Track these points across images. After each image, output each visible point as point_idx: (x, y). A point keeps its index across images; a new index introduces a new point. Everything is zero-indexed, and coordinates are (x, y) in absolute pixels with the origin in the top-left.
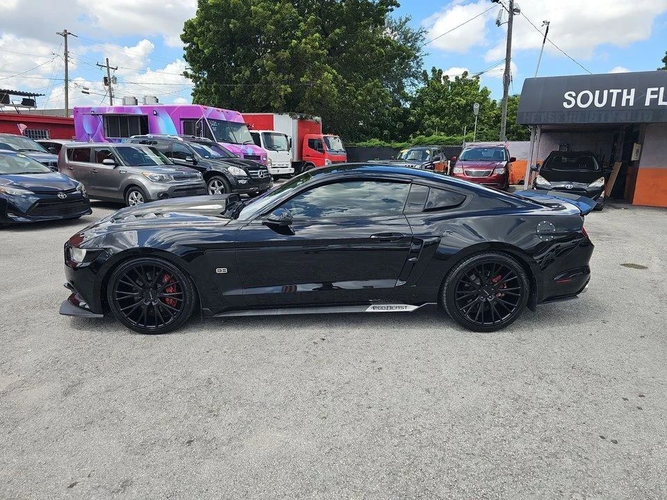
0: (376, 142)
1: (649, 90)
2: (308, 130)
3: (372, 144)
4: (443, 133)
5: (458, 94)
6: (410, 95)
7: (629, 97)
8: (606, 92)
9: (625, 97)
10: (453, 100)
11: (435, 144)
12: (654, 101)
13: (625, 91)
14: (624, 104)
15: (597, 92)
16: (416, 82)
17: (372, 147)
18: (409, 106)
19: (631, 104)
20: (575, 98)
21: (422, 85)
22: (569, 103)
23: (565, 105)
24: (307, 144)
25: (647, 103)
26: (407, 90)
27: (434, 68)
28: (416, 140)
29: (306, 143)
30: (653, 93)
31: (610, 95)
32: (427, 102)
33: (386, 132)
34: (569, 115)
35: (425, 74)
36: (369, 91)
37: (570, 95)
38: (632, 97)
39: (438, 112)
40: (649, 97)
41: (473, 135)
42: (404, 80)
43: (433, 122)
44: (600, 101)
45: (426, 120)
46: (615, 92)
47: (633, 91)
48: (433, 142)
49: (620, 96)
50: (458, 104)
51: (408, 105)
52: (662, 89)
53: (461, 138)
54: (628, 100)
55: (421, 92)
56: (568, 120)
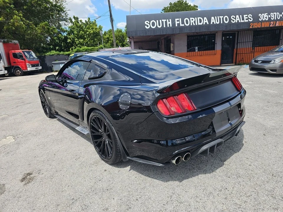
0: (53, 52)
1: (176, 20)
2: (10, 48)
3: (52, 54)
6: (65, 29)
8: (160, 21)
9: (168, 23)
12: (179, 24)
13: (168, 20)
14: (168, 26)
15: (157, 21)
16: (66, 23)
17: (53, 55)
18: (66, 35)
19: (171, 26)
20: (149, 24)
21: (70, 25)
22: (148, 26)
23: (146, 27)
24: (12, 56)
25: (176, 25)
26: (63, 27)
27: (74, 16)
28: (76, 50)
30: (178, 21)
31: (162, 22)
32: (75, 32)
33: (57, 48)
34: (148, 32)
35: (70, 19)
36: (43, 27)
37: (147, 23)
38: (170, 23)
39: (82, 37)
40: (177, 23)
41: (102, 45)
43: (80, 42)
44: (159, 25)
45: (77, 41)
46: (164, 21)
47: (170, 20)
48: (84, 50)
49: (166, 22)
52: (180, 19)
53: (97, 47)
54: (169, 24)
55: (71, 28)
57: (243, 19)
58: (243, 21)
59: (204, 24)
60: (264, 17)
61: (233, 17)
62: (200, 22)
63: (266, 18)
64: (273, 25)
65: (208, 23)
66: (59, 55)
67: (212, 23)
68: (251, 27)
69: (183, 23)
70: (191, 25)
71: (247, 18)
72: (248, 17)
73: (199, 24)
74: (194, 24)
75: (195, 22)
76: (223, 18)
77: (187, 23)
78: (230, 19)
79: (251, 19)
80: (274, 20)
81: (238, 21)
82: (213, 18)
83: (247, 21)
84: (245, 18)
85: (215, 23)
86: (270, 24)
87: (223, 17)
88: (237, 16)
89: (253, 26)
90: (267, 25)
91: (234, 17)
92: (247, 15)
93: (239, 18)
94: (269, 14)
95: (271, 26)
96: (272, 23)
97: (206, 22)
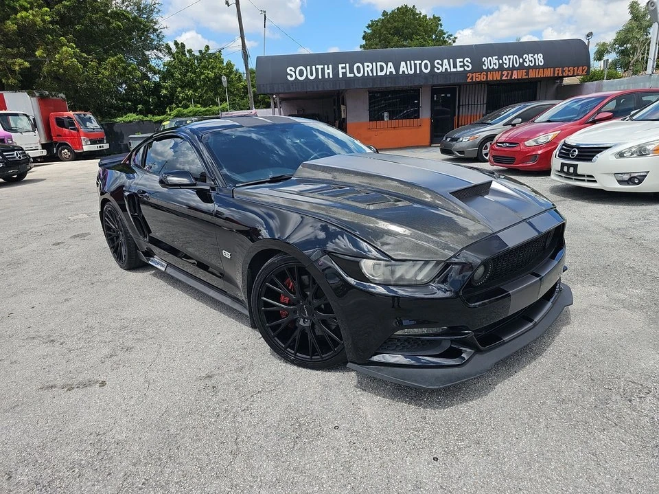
0: (132, 117)
1: (340, 66)
2: (52, 108)
3: (128, 119)
4: (199, 105)
5: (205, 67)
6: (157, 68)
7: (329, 71)
8: (314, 67)
9: (326, 71)
10: (202, 73)
11: (193, 115)
12: (344, 74)
13: (326, 66)
14: (326, 77)
15: (308, 68)
16: (160, 55)
17: (130, 122)
18: (158, 80)
19: (331, 76)
20: (295, 72)
21: (167, 59)
22: (291, 76)
23: (289, 77)
25: (341, 76)
26: (153, 63)
27: (176, 41)
28: (175, 112)
29: (53, 122)
30: (343, 68)
31: (317, 70)
32: (177, 75)
33: (140, 107)
34: (292, 85)
35: (168, 47)
36: (114, 66)
37: (291, 70)
38: (330, 71)
39: (191, 85)
40: (341, 71)
41: (226, 105)
42: (147, 53)
43: (187, 95)
44: (312, 75)
45: (180, 93)
46: (320, 67)
47: (330, 66)
48: (191, 114)
49: (323, 70)
50: (207, 77)
51: (157, 78)
52: (347, 65)
54: (329, 73)
55: (169, 65)
56: (293, 90)
57: (455, 66)
58: (455, 70)
59: (388, 73)
60: (491, 62)
61: (438, 63)
62: (382, 71)
63: (495, 64)
64: (507, 76)
65: (394, 73)
66: (143, 121)
67: (401, 73)
68: (469, 80)
69: (352, 71)
70: (366, 75)
71: (462, 64)
72: (463, 62)
73: (379, 74)
74: (371, 75)
75: (372, 70)
76: (420, 65)
77: (359, 72)
78: (433, 67)
79: (468, 67)
80: (508, 69)
81: (446, 69)
82: (403, 64)
83: (462, 69)
84: (459, 64)
85: (406, 73)
86: (502, 75)
87: (420, 62)
88: (445, 61)
89: (472, 78)
90: (497, 77)
91: (441, 63)
92: (462, 60)
93: (447, 64)
94: (500, 58)
95: (504, 78)
96: (505, 73)
97: (391, 70)
